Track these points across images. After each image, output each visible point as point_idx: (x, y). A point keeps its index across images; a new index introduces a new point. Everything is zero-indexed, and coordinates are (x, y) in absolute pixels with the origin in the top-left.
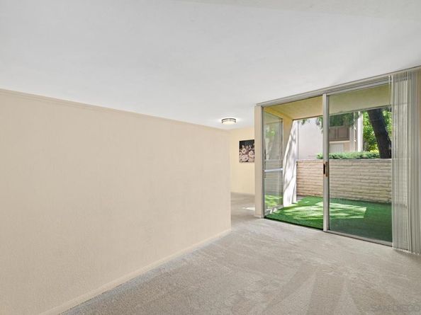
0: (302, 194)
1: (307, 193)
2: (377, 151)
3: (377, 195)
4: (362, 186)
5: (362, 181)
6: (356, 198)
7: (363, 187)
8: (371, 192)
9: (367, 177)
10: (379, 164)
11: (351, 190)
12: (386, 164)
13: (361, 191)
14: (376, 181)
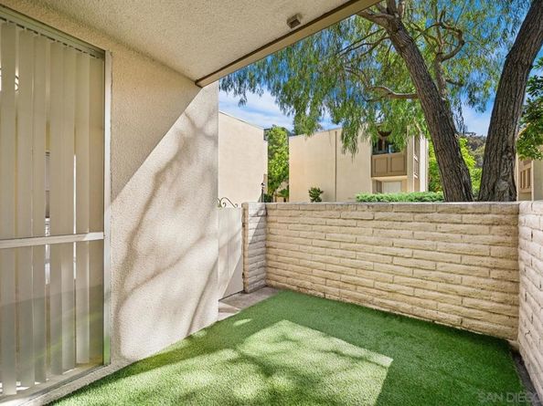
0: (273, 283)
1: (283, 282)
2: (440, 193)
3: (431, 303)
4: (395, 273)
5: (396, 260)
6: (382, 304)
7: (398, 278)
8: (419, 292)
9: (407, 252)
10: (436, 216)
11: (370, 282)
12: (455, 217)
13: (393, 287)
14: (430, 265)
